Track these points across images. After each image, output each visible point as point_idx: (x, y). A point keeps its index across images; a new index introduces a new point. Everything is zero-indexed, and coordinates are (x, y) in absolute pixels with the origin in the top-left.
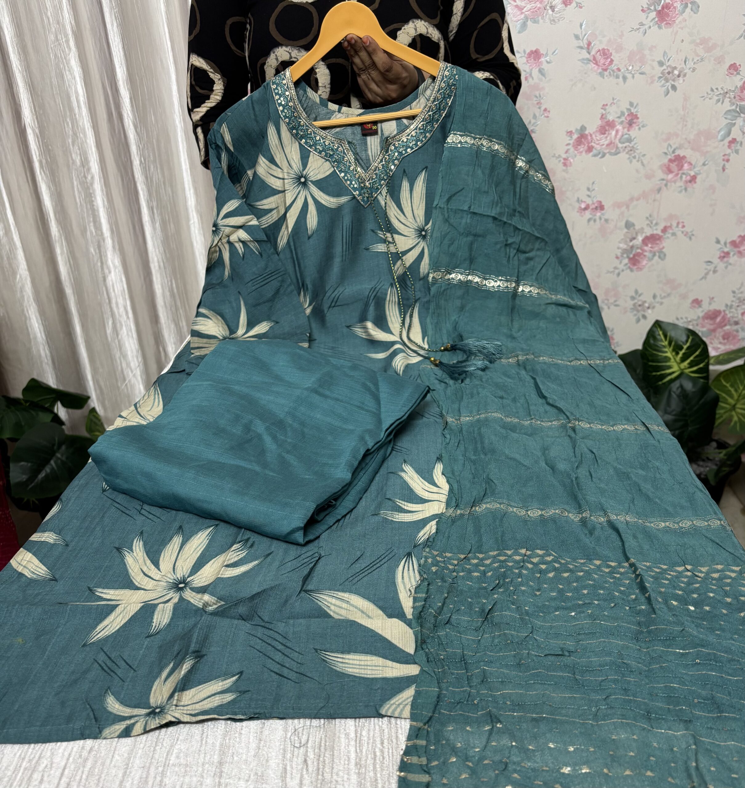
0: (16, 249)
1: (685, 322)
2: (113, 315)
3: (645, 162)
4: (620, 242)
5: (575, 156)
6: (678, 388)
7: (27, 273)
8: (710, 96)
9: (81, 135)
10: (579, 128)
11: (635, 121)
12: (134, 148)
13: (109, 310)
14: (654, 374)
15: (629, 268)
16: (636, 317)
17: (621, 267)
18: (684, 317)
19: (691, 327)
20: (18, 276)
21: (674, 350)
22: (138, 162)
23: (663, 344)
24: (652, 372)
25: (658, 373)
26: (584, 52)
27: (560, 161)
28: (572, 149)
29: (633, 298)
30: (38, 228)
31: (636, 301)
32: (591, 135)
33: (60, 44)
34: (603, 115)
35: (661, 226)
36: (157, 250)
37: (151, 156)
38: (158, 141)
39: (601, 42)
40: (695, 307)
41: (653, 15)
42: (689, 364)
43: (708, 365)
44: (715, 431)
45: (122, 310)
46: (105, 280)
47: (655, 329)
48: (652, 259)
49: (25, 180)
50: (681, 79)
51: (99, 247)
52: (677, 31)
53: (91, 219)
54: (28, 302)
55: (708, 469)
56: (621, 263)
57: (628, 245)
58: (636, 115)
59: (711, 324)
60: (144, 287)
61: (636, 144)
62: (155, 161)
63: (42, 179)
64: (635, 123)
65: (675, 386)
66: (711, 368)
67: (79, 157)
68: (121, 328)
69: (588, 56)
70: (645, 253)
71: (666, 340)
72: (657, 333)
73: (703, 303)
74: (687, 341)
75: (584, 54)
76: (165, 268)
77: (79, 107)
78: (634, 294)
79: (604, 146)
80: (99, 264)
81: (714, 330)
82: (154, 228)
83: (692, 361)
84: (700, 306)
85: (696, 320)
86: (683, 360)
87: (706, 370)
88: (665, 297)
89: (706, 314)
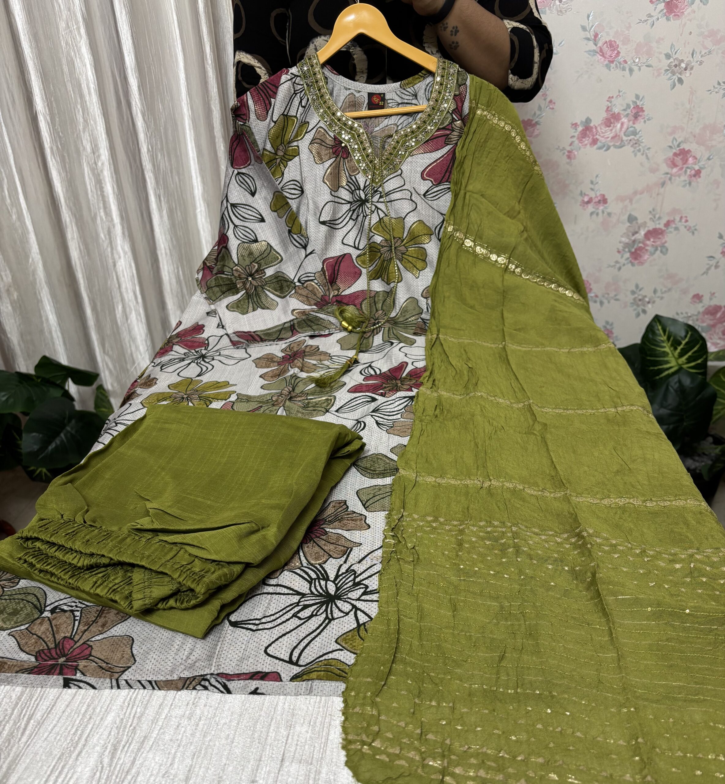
0: (28, 233)
1: (684, 317)
2: (123, 299)
3: (649, 155)
4: (622, 236)
5: (580, 149)
6: (676, 383)
7: (39, 256)
8: (716, 90)
9: (92, 122)
10: (584, 120)
11: (640, 114)
12: (142, 136)
13: (119, 294)
14: (652, 368)
15: (631, 262)
16: (636, 312)
17: (623, 261)
18: (684, 312)
19: (690, 323)
20: (31, 260)
21: (672, 345)
22: (146, 150)
23: (662, 339)
24: (649, 367)
25: (656, 368)
26: (591, 43)
27: (564, 153)
28: (577, 142)
29: (633, 292)
30: (49, 213)
31: (636, 295)
32: (596, 128)
33: (71, 31)
34: (608, 107)
35: (664, 221)
36: (164, 238)
37: (159, 145)
38: (166, 129)
39: (608, 34)
40: (695, 302)
41: (662, 6)
42: (687, 359)
43: (706, 360)
44: (711, 425)
45: (131, 295)
46: (115, 265)
47: (654, 324)
48: (654, 253)
49: (37, 165)
50: (688, 72)
51: (109, 232)
52: (685, 24)
53: (101, 205)
54: (40, 284)
55: (703, 464)
56: (622, 257)
57: (630, 239)
58: (642, 108)
59: (711, 320)
60: (152, 273)
61: (640, 137)
62: (162, 149)
63: (53, 165)
64: (641, 116)
65: (673, 381)
66: (710, 363)
67: (89, 144)
68: (131, 313)
69: (594, 48)
70: (647, 248)
71: (665, 334)
72: (656, 328)
73: (704, 298)
74: (686, 336)
75: (591, 46)
76: (171, 255)
77: (90, 93)
78: (635, 290)
79: (609, 139)
80: (109, 249)
81: (714, 326)
82: (161, 217)
83: (690, 356)
84: (701, 302)
85: (696, 315)
86: (681, 355)
87: (704, 365)
88: (665, 292)
89: (706, 309)
